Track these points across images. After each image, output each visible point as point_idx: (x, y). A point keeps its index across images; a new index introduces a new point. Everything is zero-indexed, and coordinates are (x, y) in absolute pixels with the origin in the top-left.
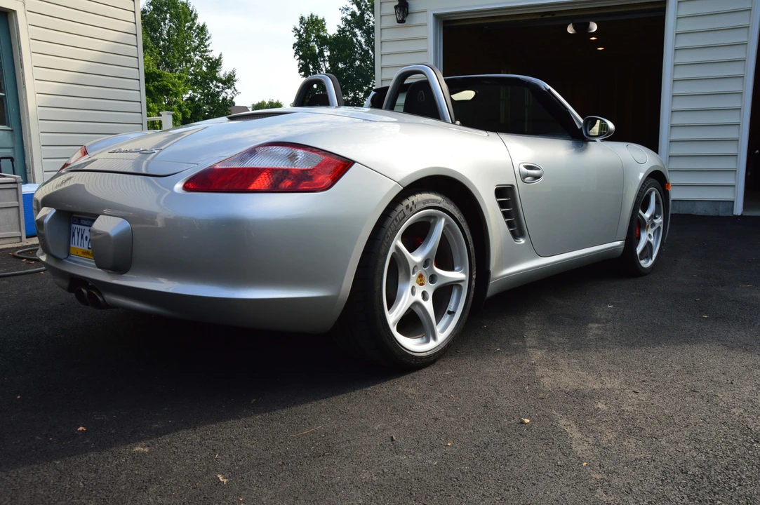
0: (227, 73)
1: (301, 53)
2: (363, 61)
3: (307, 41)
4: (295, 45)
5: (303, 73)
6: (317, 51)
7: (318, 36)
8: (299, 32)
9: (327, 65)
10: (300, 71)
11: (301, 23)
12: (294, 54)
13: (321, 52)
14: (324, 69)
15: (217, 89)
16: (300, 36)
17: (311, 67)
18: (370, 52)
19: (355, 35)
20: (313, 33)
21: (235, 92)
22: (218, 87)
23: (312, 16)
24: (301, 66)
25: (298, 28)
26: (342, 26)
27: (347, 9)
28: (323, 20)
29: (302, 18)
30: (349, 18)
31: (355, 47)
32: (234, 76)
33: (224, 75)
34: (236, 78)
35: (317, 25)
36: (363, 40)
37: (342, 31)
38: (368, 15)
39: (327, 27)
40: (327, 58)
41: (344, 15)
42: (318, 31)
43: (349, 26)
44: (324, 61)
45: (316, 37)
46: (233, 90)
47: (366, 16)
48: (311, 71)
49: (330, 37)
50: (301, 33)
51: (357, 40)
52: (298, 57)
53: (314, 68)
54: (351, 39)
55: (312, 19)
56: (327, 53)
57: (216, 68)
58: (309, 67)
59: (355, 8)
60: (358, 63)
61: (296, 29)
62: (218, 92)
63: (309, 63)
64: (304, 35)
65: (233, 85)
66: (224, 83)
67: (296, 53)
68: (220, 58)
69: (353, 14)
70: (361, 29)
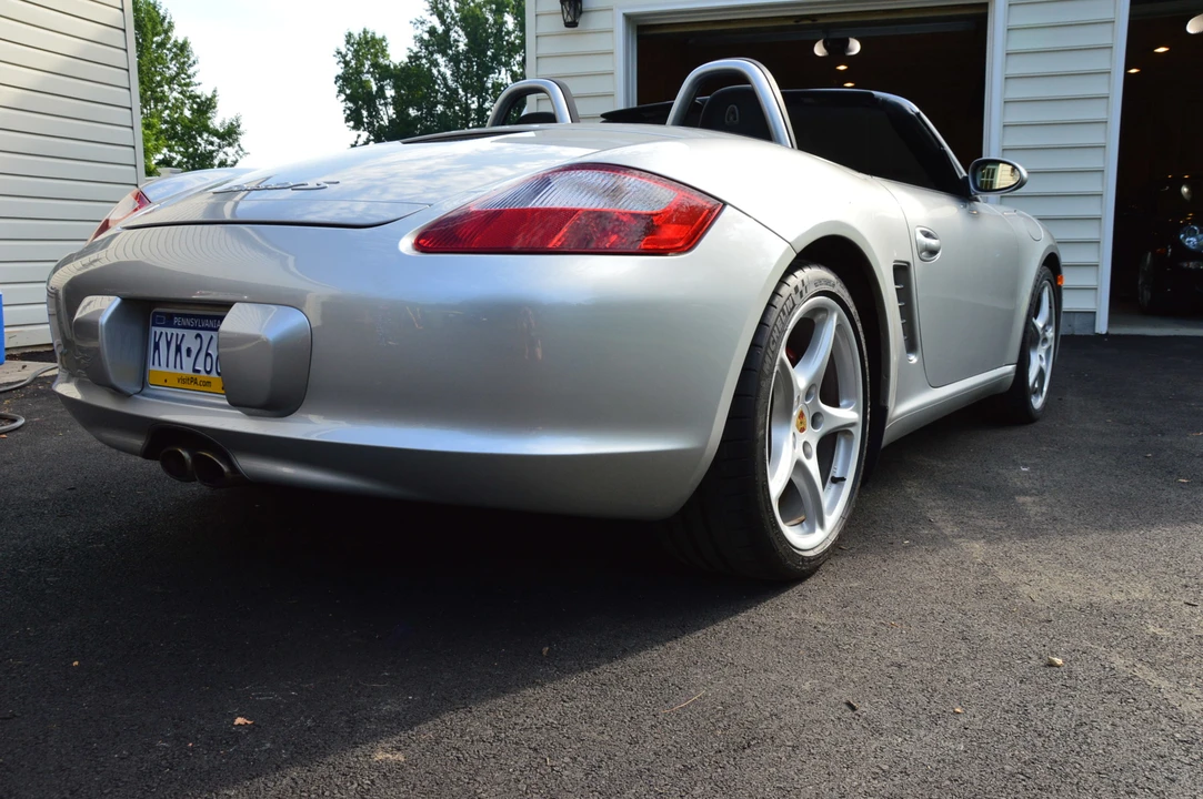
0: (227, 122)
1: (348, 92)
2: (448, 105)
3: (358, 72)
4: (338, 78)
5: (352, 123)
6: (375, 88)
7: (375, 65)
8: (344, 57)
9: (391, 111)
10: (347, 120)
11: (348, 42)
12: (336, 93)
13: (381, 89)
14: (385, 118)
15: (210, 147)
16: (346, 63)
17: (365, 113)
18: (460, 91)
19: (435, 64)
20: (367, 59)
21: (241, 153)
22: (212, 143)
23: (365, 32)
24: (348, 112)
25: (344, 51)
26: (416, 49)
27: (422, 23)
28: (384, 39)
29: (350, 35)
30: (426, 36)
31: (435, 82)
32: (239, 126)
33: (221, 125)
34: (241, 129)
35: (374, 47)
36: (448, 73)
37: (415, 58)
38: (456, 32)
39: (389, 51)
40: (390, 100)
41: (418, 32)
42: (376, 56)
43: (427, 49)
44: (386, 104)
45: (372, 65)
46: (237, 148)
47: (453, 35)
48: (365, 120)
49: (395, 67)
50: (348, 59)
51: (439, 71)
52: (343, 97)
53: (370, 115)
54: (429, 70)
55: (365, 36)
56: (390, 92)
57: (206, 112)
58: (361, 114)
59: (435, 21)
60: (440, 108)
61: (339, 53)
62: (212, 152)
63: (361, 107)
64: (353, 62)
65: (237, 140)
66: (221, 137)
67: (340, 92)
68: (214, 96)
69: (432, 31)
70: (444, 54)
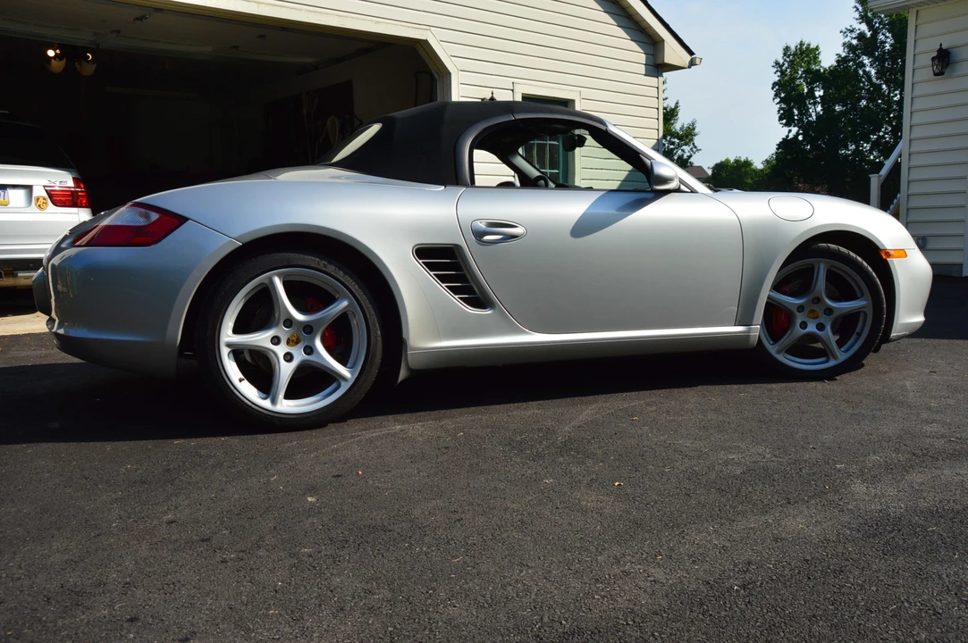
0: (685, 126)
1: (783, 95)
2: (871, 99)
3: (793, 79)
4: (775, 84)
5: (784, 121)
6: (806, 90)
7: (808, 71)
8: (781, 66)
9: (819, 108)
10: (781, 119)
11: (785, 54)
12: (773, 96)
13: (811, 91)
14: (813, 114)
15: (672, 147)
16: (783, 73)
17: (796, 112)
18: (884, 86)
19: (862, 65)
20: (802, 67)
21: (694, 150)
22: (673, 143)
23: (802, 44)
24: (782, 112)
25: (781, 61)
26: (843, 55)
27: (852, 31)
28: (817, 48)
29: (787, 49)
30: (855, 42)
31: (860, 81)
32: (694, 129)
33: (681, 129)
34: (696, 131)
35: (807, 56)
36: (873, 72)
37: (842, 61)
38: (883, 34)
39: (821, 57)
40: (818, 100)
41: (847, 40)
42: (809, 63)
43: (854, 53)
44: (815, 104)
45: (804, 72)
46: (692, 146)
47: (881, 37)
48: (796, 117)
49: (825, 70)
50: (784, 68)
51: (864, 71)
52: (778, 100)
53: (800, 113)
54: (856, 71)
55: (801, 48)
56: (819, 93)
57: (670, 120)
58: (793, 113)
59: (864, 27)
60: (864, 103)
61: (777, 63)
62: (673, 150)
63: (793, 107)
64: (788, 70)
65: (692, 140)
66: (680, 138)
67: (776, 95)
68: (676, 107)
69: (861, 36)
70: (869, 55)
